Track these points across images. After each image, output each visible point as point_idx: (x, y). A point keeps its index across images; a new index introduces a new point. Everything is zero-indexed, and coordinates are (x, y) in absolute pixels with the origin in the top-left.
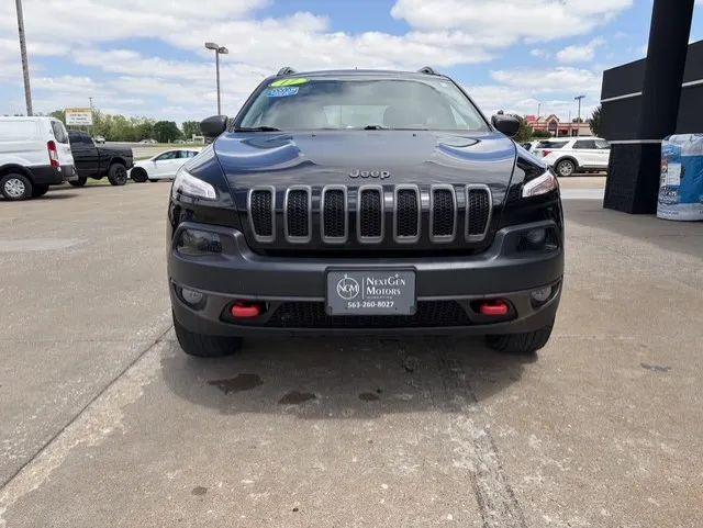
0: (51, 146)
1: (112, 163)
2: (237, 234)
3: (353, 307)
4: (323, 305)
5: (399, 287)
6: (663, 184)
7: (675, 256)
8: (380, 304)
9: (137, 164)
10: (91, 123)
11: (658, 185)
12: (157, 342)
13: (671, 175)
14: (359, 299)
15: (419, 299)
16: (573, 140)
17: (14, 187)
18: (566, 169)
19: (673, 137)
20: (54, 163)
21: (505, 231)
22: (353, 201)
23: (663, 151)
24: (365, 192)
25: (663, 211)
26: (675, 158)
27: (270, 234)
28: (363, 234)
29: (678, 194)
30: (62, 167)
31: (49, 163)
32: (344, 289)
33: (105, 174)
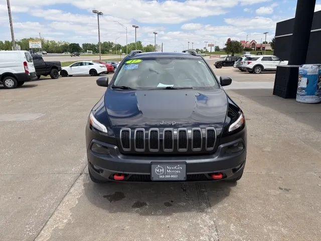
0: (25, 64)
1: (52, 69)
2: (116, 147)
3: (162, 177)
4: (150, 176)
5: (180, 170)
6: (299, 87)
7: (301, 125)
8: (172, 176)
9: (63, 68)
10: (41, 47)
11: (297, 86)
12: (81, 174)
13: (303, 83)
14: (164, 174)
15: (188, 174)
16: (261, 57)
17: (9, 83)
18: (258, 70)
19: (304, 66)
20: (27, 72)
21: (222, 146)
22: (161, 133)
23: (300, 72)
24: (166, 131)
25: (299, 99)
26: (305, 75)
27: (129, 148)
28: (166, 148)
29: (306, 91)
30: (30, 73)
31: (24, 72)
32: (158, 171)
33: (49, 73)
